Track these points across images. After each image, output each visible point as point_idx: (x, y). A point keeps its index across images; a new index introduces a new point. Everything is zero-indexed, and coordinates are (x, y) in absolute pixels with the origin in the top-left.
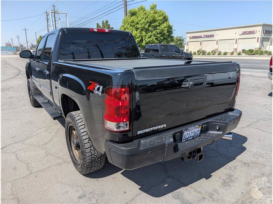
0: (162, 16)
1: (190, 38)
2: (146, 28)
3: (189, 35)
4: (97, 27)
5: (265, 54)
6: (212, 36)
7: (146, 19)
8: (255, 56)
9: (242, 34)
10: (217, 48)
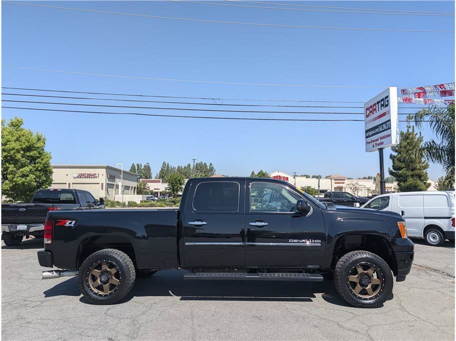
5: (118, 206)
9: (78, 177)
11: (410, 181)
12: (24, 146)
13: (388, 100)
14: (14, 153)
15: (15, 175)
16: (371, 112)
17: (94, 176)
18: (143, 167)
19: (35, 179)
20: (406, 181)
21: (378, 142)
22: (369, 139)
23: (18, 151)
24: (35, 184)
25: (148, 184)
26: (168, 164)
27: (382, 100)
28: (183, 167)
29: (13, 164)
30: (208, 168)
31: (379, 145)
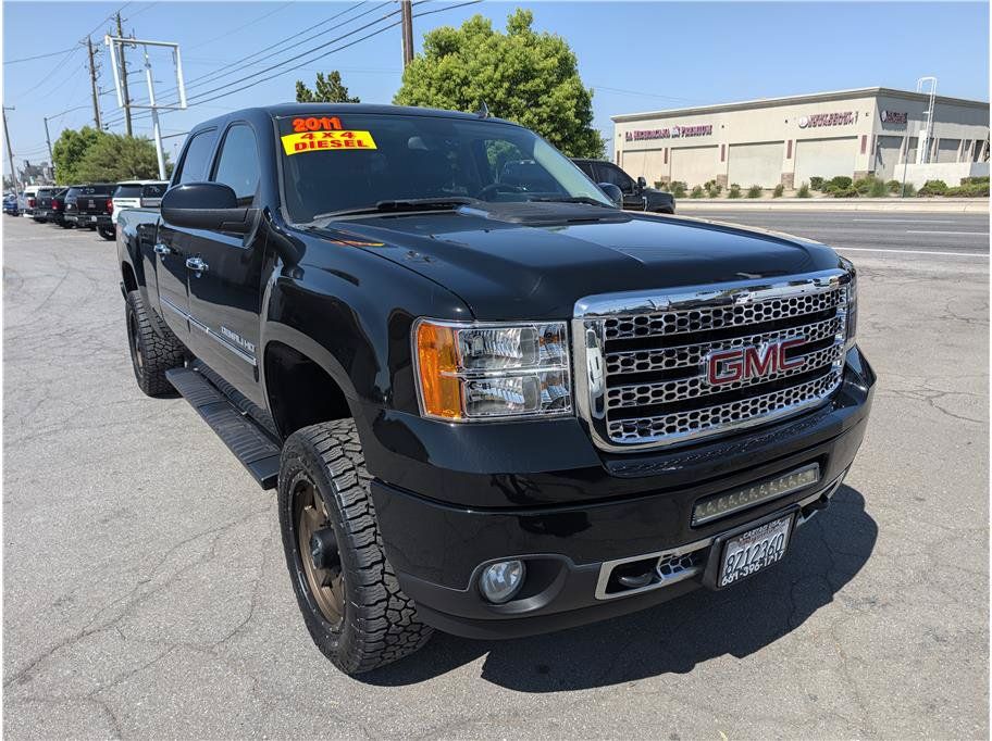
0: (553, 55)
1: (629, 139)
2: (497, 99)
3: (622, 128)
4: (299, 96)
5: (892, 194)
6: (705, 131)
7: (496, 66)
8: (857, 200)
9: (809, 125)
10: (725, 173)
17: (844, 119)
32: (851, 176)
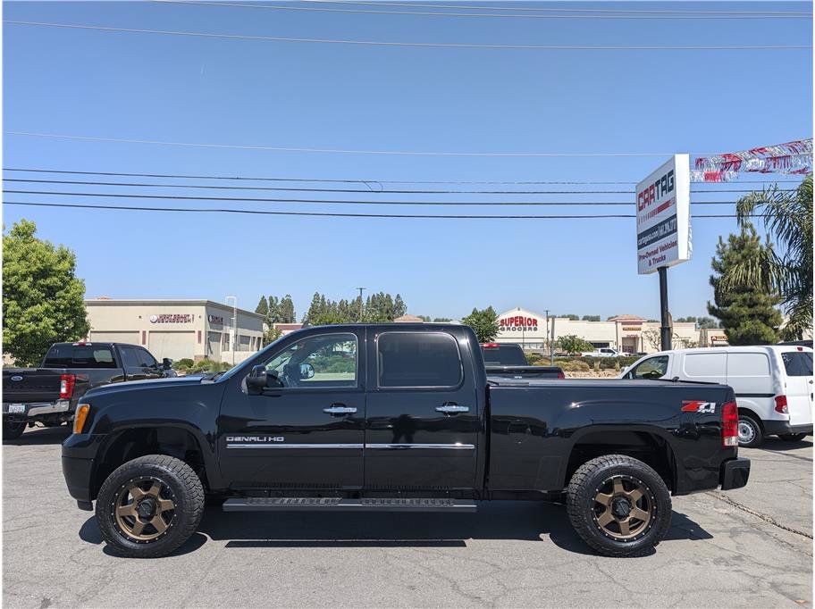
11: (747, 326)
12: (34, 269)
13: (672, 179)
14: (17, 282)
15: (19, 318)
16: (646, 201)
17: (185, 319)
18: (279, 303)
19: (53, 325)
20: (739, 325)
21: (657, 256)
22: (644, 251)
23: (24, 277)
24: (55, 334)
25: (283, 331)
26: (323, 296)
27: (664, 179)
28: (349, 303)
29: (15, 299)
30: (394, 303)
31: (658, 260)
32: (193, 359)
